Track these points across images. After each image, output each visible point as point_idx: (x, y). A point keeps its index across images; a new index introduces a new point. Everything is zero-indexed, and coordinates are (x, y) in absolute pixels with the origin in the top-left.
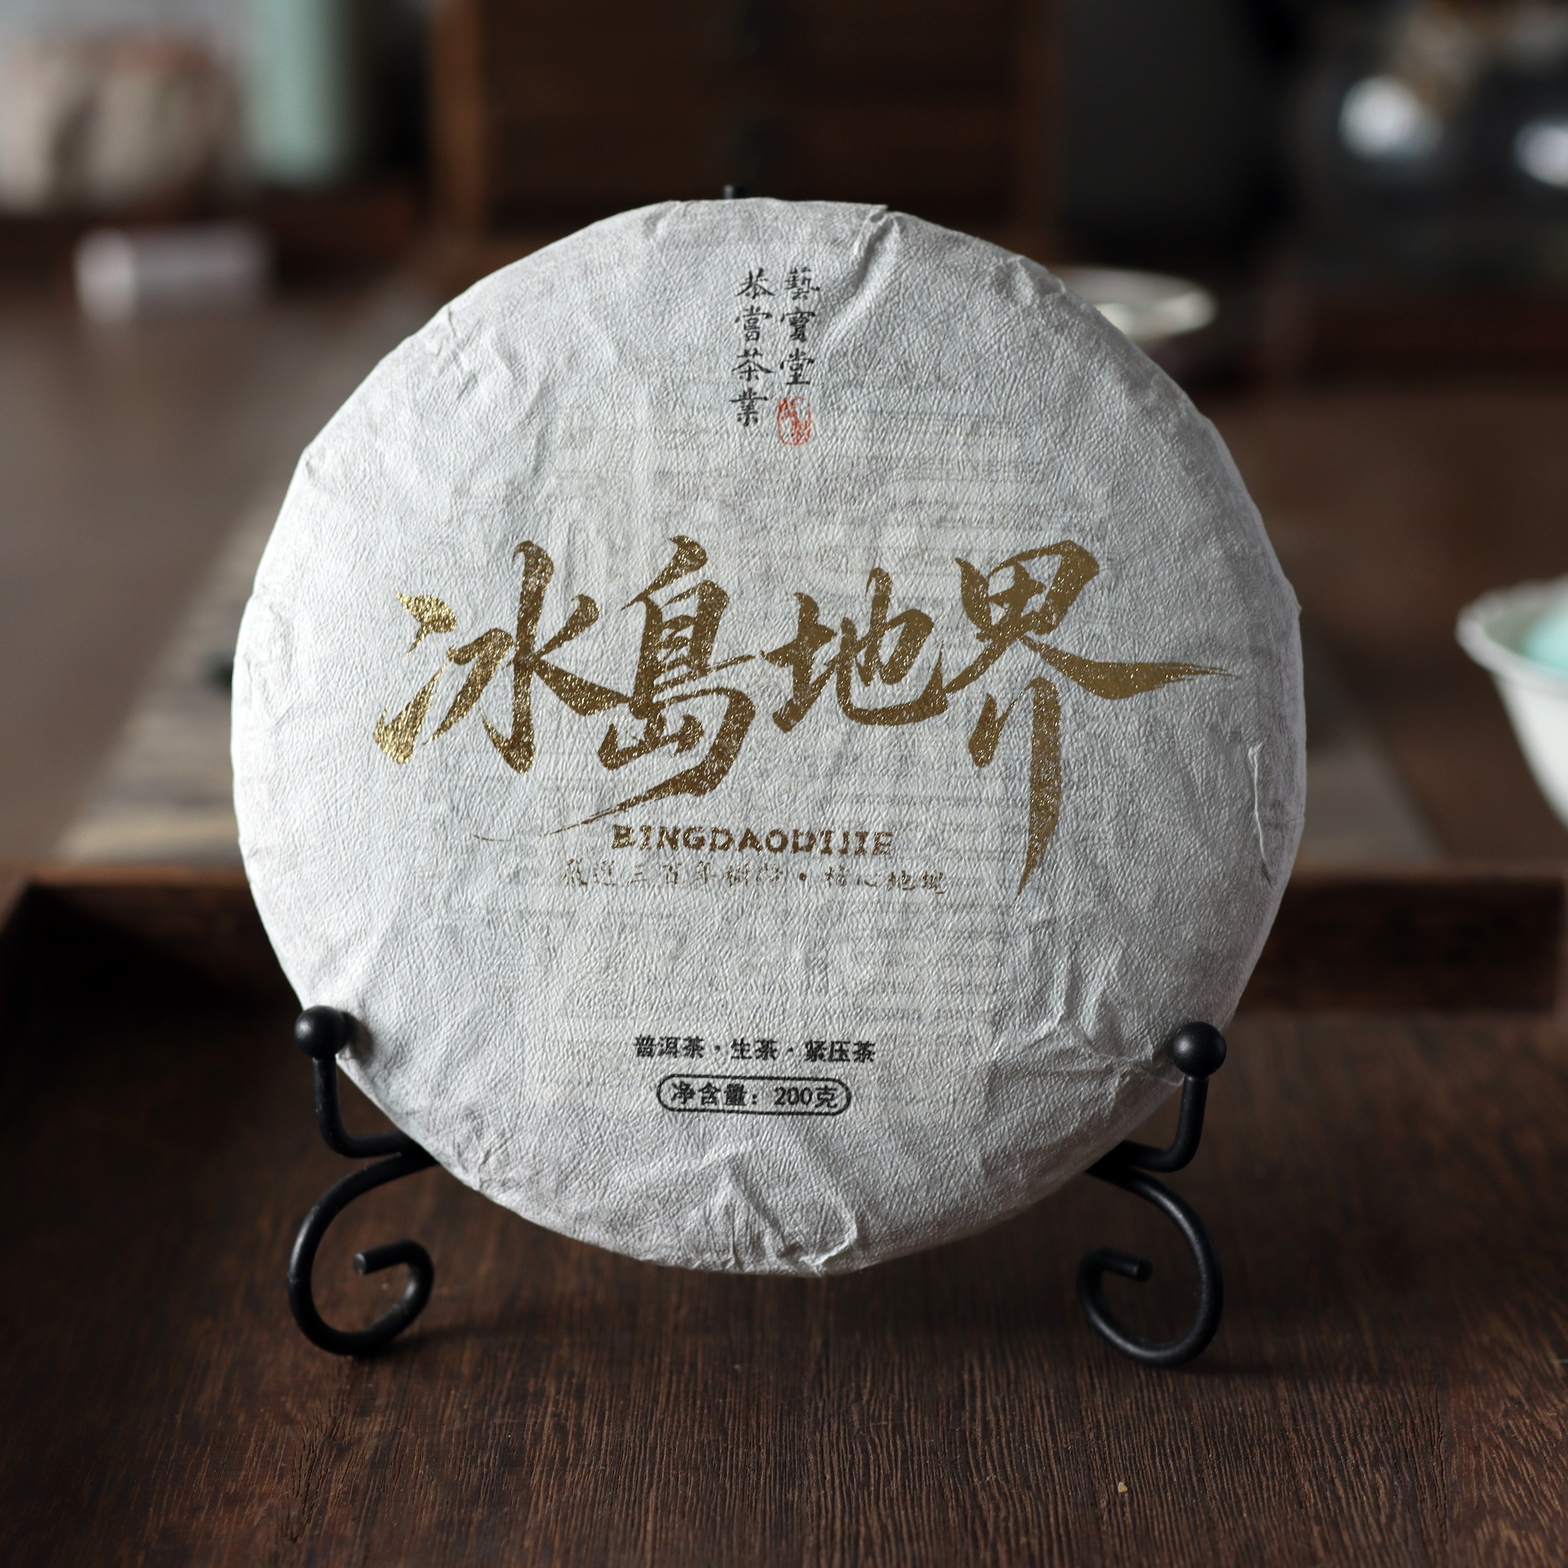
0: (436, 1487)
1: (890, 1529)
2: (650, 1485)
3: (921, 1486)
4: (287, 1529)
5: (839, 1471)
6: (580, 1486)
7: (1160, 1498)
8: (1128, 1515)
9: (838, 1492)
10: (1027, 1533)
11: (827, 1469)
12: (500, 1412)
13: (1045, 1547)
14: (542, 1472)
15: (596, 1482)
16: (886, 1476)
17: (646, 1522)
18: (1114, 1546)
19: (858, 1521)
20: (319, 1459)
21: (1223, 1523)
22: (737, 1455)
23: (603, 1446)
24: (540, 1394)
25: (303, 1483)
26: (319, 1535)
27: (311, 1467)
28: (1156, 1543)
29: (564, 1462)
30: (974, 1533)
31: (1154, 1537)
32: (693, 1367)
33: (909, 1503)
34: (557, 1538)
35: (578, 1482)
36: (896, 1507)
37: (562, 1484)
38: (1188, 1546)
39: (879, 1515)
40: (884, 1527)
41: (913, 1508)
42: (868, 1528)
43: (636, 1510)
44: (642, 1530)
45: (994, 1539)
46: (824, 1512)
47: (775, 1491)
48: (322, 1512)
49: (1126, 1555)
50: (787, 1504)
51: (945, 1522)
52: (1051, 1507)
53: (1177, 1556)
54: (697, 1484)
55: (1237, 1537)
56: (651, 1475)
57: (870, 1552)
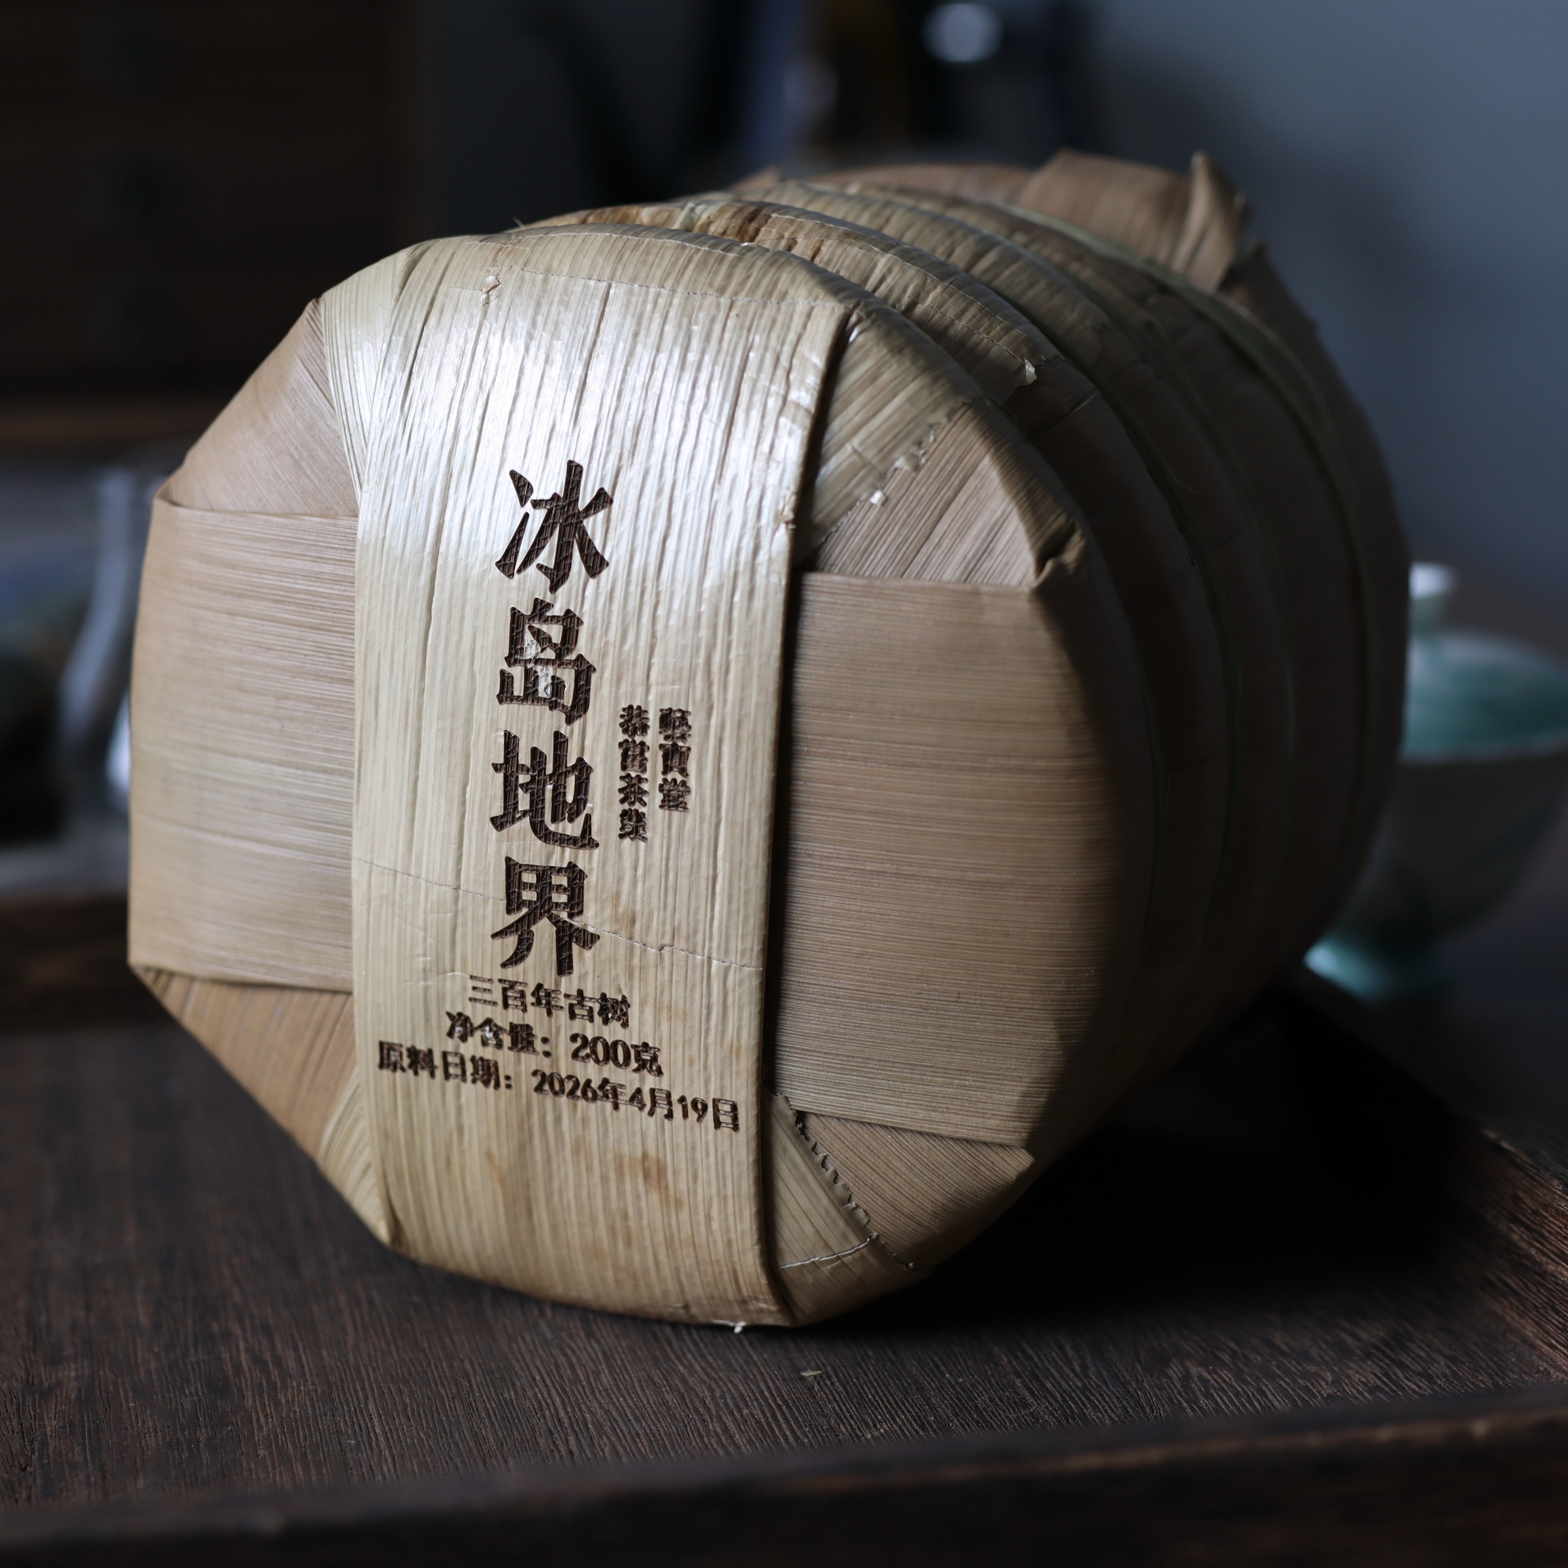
0: (152, 1415)
1: (615, 1414)
2: (366, 1398)
3: (630, 1377)
4: (14, 1460)
5: (547, 1372)
6: (296, 1404)
7: (862, 1369)
8: (837, 1384)
9: (552, 1389)
10: (747, 1407)
11: (534, 1371)
12: (192, 1351)
13: (769, 1415)
14: (254, 1396)
15: (311, 1399)
16: (593, 1372)
17: (373, 1427)
18: (834, 1408)
19: (580, 1410)
20: (24, 1402)
21: (929, 1384)
22: (442, 1367)
23: (306, 1369)
24: (227, 1335)
25: (14, 1423)
26: (49, 1463)
27: (18, 1410)
28: (872, 1404)
29: (272, 1386)
30: (696, 1410)
31: (869, 1399)
32: (371, 1302)
33: (625, 1392)
34: (289, 1445)
35: (293, 1401)
36: (613, 1396)
37: (277, 1404)
38: (903, 1403)
39: (599, 1403)
40: (608, 1412)
41: (630, 1395)
42: (592, 1414)
43: (360, 1418)
44: (372, 1434)
45: (717, 1412)
46: (544, 1405)
47: (490, 1392)
48: (44, 1443)
49: (848, 1415)
50: (506, 1401)
51: (665, 1403)
52: (762, 1384)
53: (896, 1412)
54: (412, 1393)
55: (946, 1392)
56: (363, 1389)
57: (601, 1432)
